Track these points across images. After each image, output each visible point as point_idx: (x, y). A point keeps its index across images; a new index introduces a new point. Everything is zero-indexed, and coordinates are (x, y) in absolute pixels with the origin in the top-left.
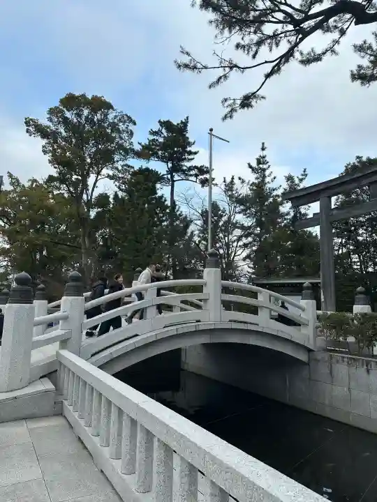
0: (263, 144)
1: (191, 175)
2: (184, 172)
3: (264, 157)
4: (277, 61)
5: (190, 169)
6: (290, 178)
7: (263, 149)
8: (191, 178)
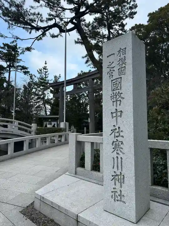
0: (46, 61)
1: (19, 69)
2: (15, 67)
3: (46, 67)
4: (35, 39)
5: (18, 66)
6: (55, 77)
7: (46, 64)
8: (18, 70)
